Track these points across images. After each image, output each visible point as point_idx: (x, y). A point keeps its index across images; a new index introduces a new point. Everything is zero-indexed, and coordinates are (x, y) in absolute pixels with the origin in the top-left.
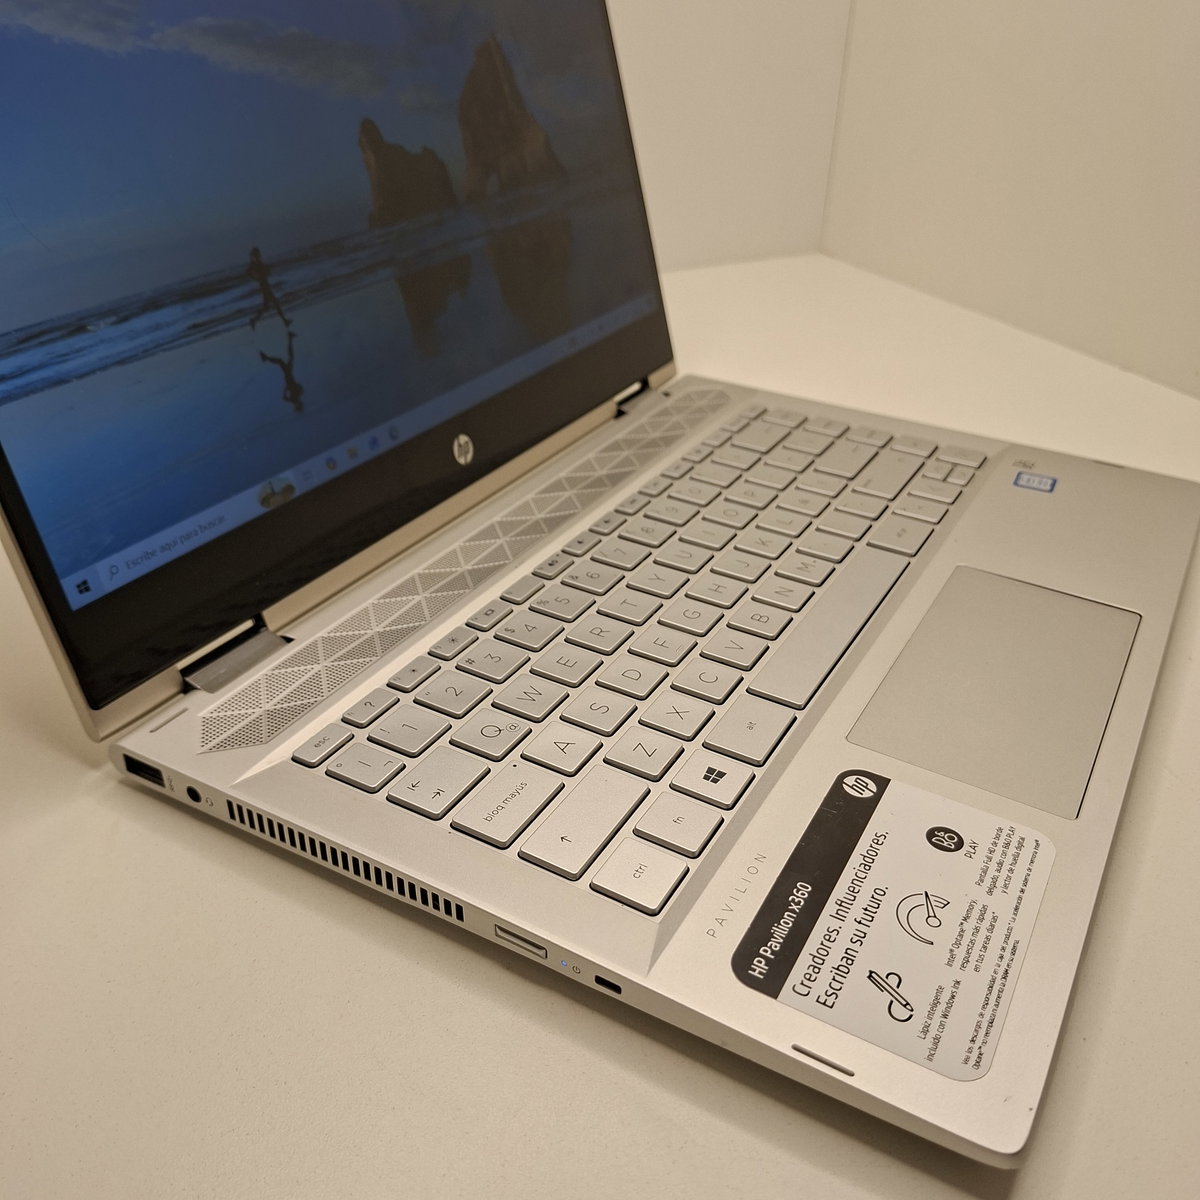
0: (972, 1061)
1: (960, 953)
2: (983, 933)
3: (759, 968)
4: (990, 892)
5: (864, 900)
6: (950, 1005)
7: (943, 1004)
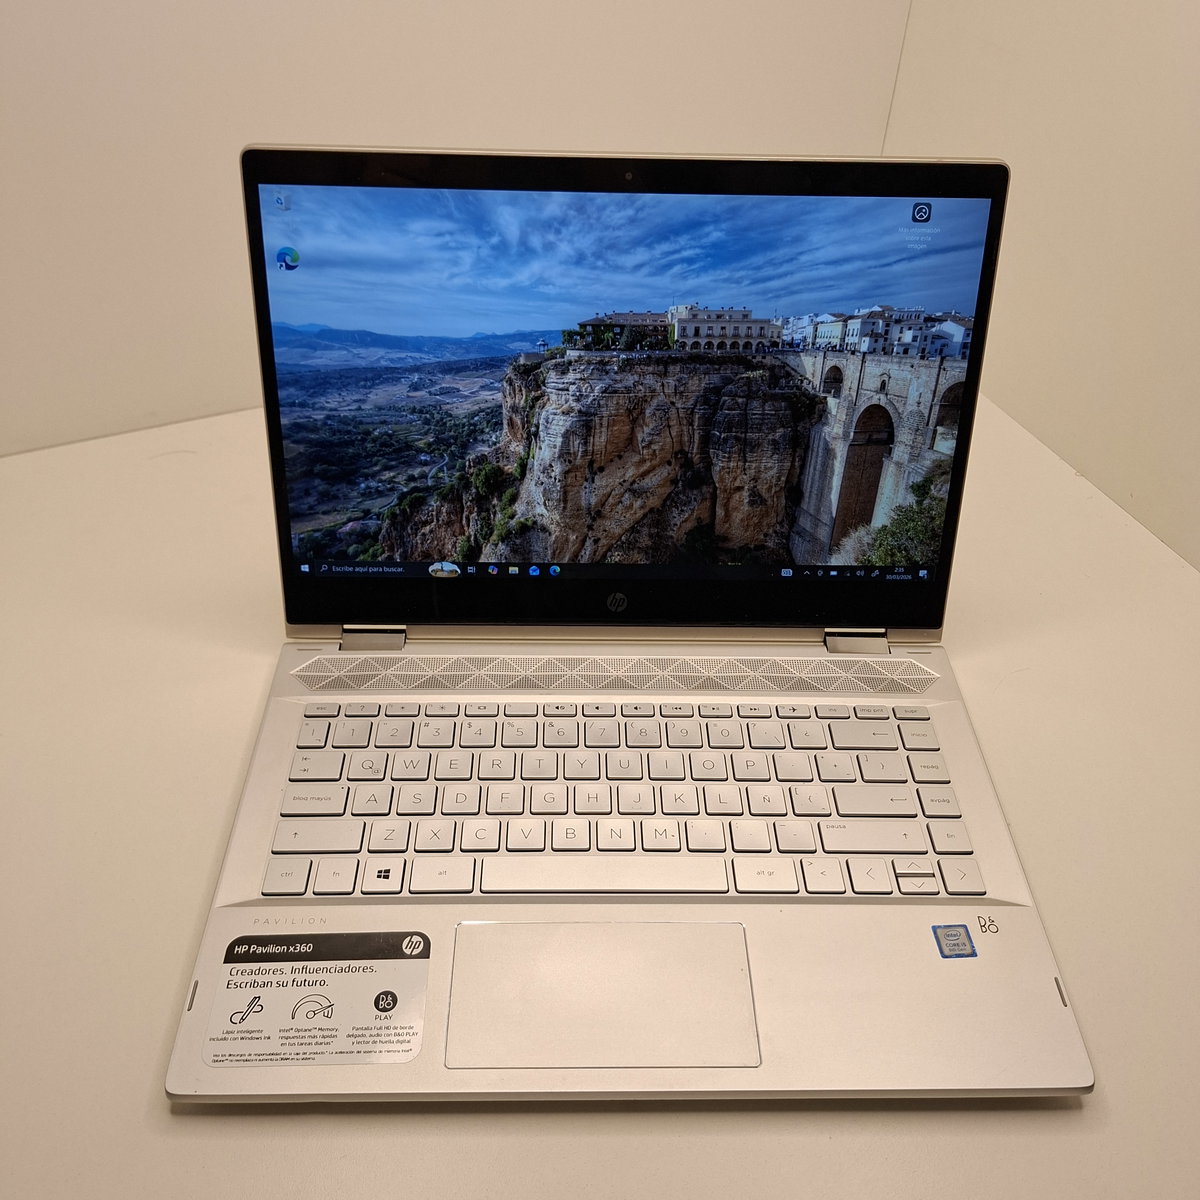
0: (216, 1059)
1: (292, 1034)
2: (314, 1041)
3: (243, 949)
4: (349, 1036)
5: (311, 978)
6: (252, 1038)
7: (251, 1035)
